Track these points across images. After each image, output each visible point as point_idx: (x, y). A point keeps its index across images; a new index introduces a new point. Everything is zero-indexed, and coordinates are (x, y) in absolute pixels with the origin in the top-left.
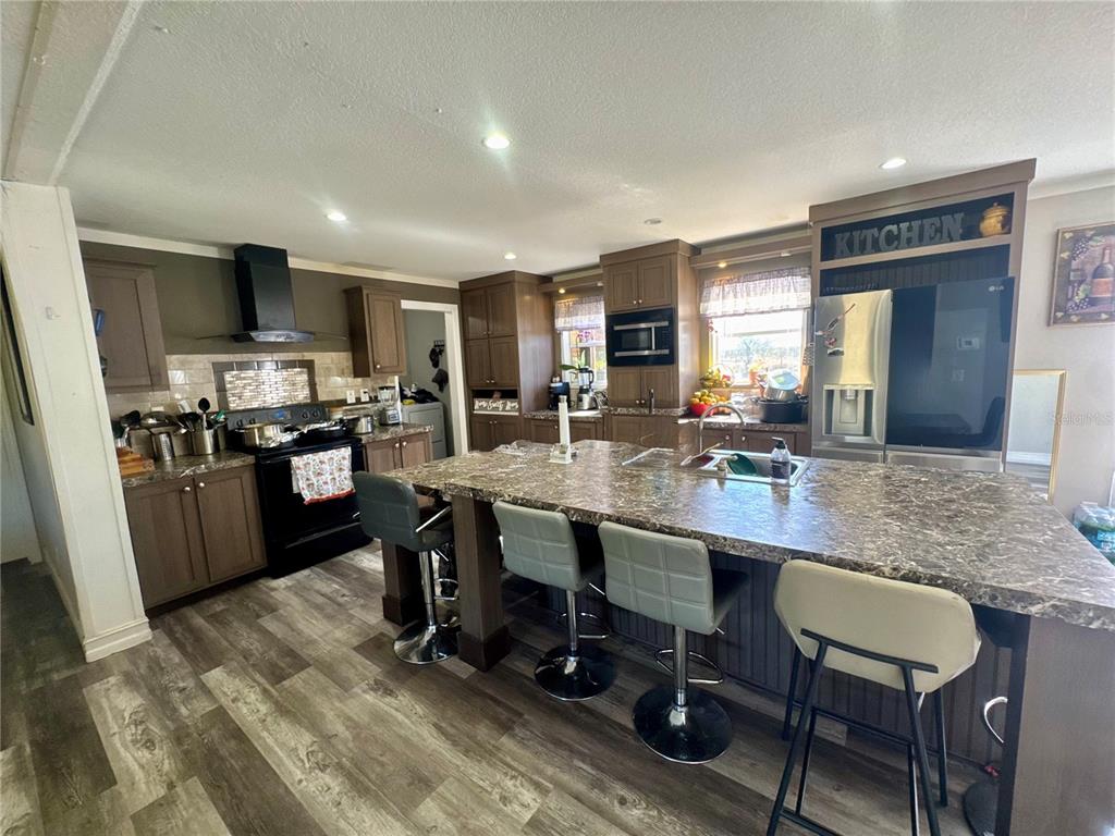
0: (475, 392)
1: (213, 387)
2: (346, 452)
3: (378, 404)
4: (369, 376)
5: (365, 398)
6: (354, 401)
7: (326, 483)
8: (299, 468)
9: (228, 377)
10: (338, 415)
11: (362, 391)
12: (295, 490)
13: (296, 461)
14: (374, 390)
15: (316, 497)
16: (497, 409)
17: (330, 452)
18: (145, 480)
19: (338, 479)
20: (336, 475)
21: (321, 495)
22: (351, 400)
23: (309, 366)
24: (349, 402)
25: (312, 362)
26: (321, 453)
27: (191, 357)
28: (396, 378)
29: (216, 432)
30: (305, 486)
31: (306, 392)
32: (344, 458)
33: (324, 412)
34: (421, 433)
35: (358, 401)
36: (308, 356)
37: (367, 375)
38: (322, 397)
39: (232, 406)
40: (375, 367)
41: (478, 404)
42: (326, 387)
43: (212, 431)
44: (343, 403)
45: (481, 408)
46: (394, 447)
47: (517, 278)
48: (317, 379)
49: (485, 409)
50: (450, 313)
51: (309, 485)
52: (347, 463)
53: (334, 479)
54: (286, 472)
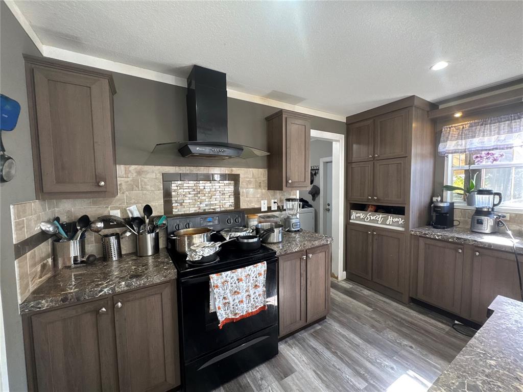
0: (353, 205)
1: (160, 194)
2: (262, 267)
3: (284, 212)
4: (281, 189)
5: (274, 207)
6: (266, 209)
7: (242, 302)
8: (217, 287)
9: (174, 186)
10: (254, 222)
11: (273, 201)
12: (212, 309)
13: (215, 279)
14: (281, 201)
15: (231, 316)
16: (376, 221)
17: (247, 268)
18: (57, 301)
19: (252, 296)
20: (251, 292)
21: (236, 314)
22: (264, 208)
23: (235, 178)
24: (262, 210)
25: (238, 175)
26: (239, 270)
27: (146, 168)
28: (298, 192)
29: (157, 235)
30: (221, 306)
31: (232, 200)
32: (260, 274)
33: (243, 219)
34: (324, 245)
35: (269, 208)
36: (235, 171)
37: (280, 188)
38: (243, 205)
39: (175, 211)
40: (287, 182)
41: (355, 214)
42: (247, 197)
43: (153, 234)
44: (258, 210)
45: (358, 218)
46: (301, 259)
47: (416, 103)
48: (241, 190)
49: (363, 220)
50: (338, 141)
51: (225, 304)
52: (262, 279)
53: (249, 296)
54: (204, 290)
